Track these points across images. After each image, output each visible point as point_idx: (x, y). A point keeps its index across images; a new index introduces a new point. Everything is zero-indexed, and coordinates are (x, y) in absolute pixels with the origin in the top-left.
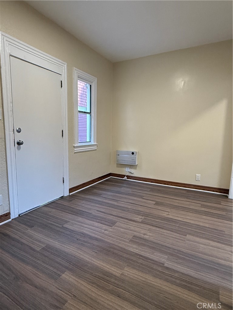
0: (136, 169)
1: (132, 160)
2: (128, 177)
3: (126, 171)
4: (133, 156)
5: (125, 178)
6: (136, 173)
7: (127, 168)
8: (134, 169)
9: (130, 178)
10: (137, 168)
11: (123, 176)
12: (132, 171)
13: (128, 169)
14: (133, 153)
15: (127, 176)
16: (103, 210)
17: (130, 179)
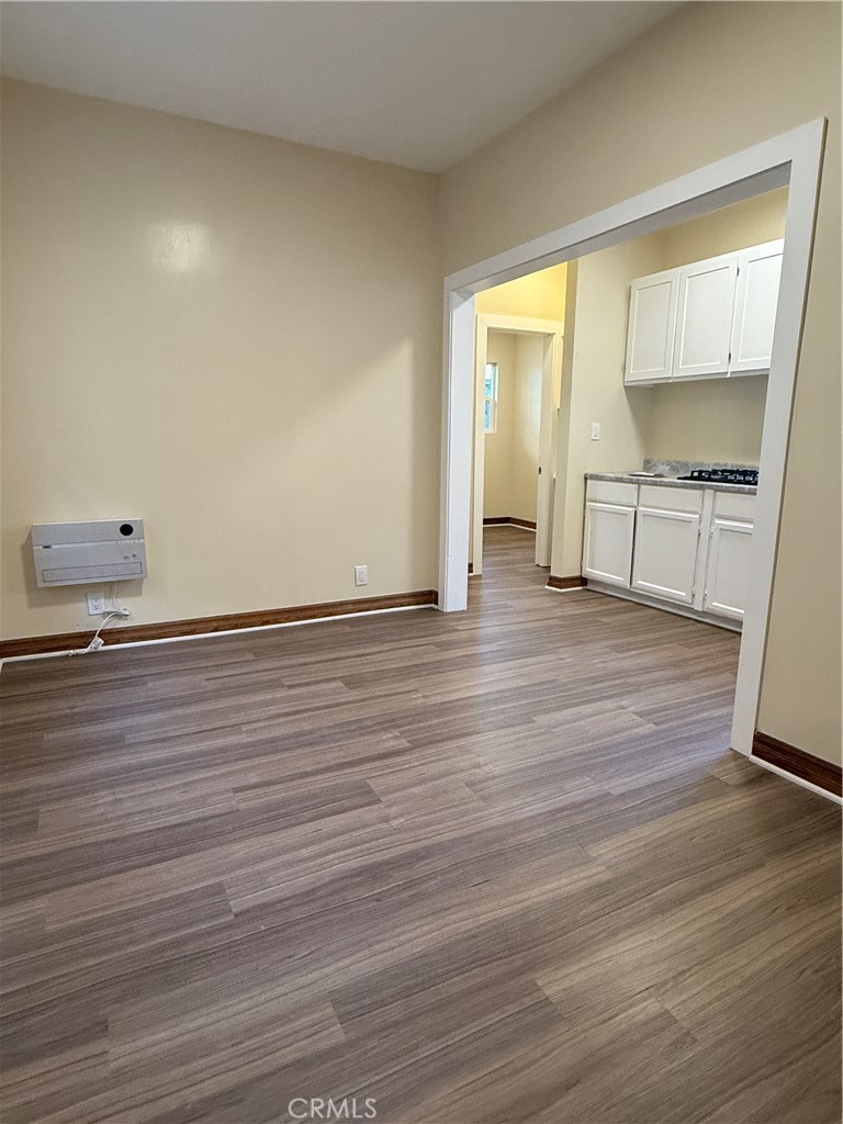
0: (138, 593)
1: (125, 558)
2: (108, 637)
3: (91, 614)
4: (127, 540)
5: (97, 644)
6: (139, 611)
7: (96, 599)
8: (131, 595)
9: (116, 636)
10: (143, 591)
11: (85, 638)
12: (123, 604)
13: (102, 601)
14: (126, 530)
15: (102, 634)
16: (253, 779)
17: (118, 642)
